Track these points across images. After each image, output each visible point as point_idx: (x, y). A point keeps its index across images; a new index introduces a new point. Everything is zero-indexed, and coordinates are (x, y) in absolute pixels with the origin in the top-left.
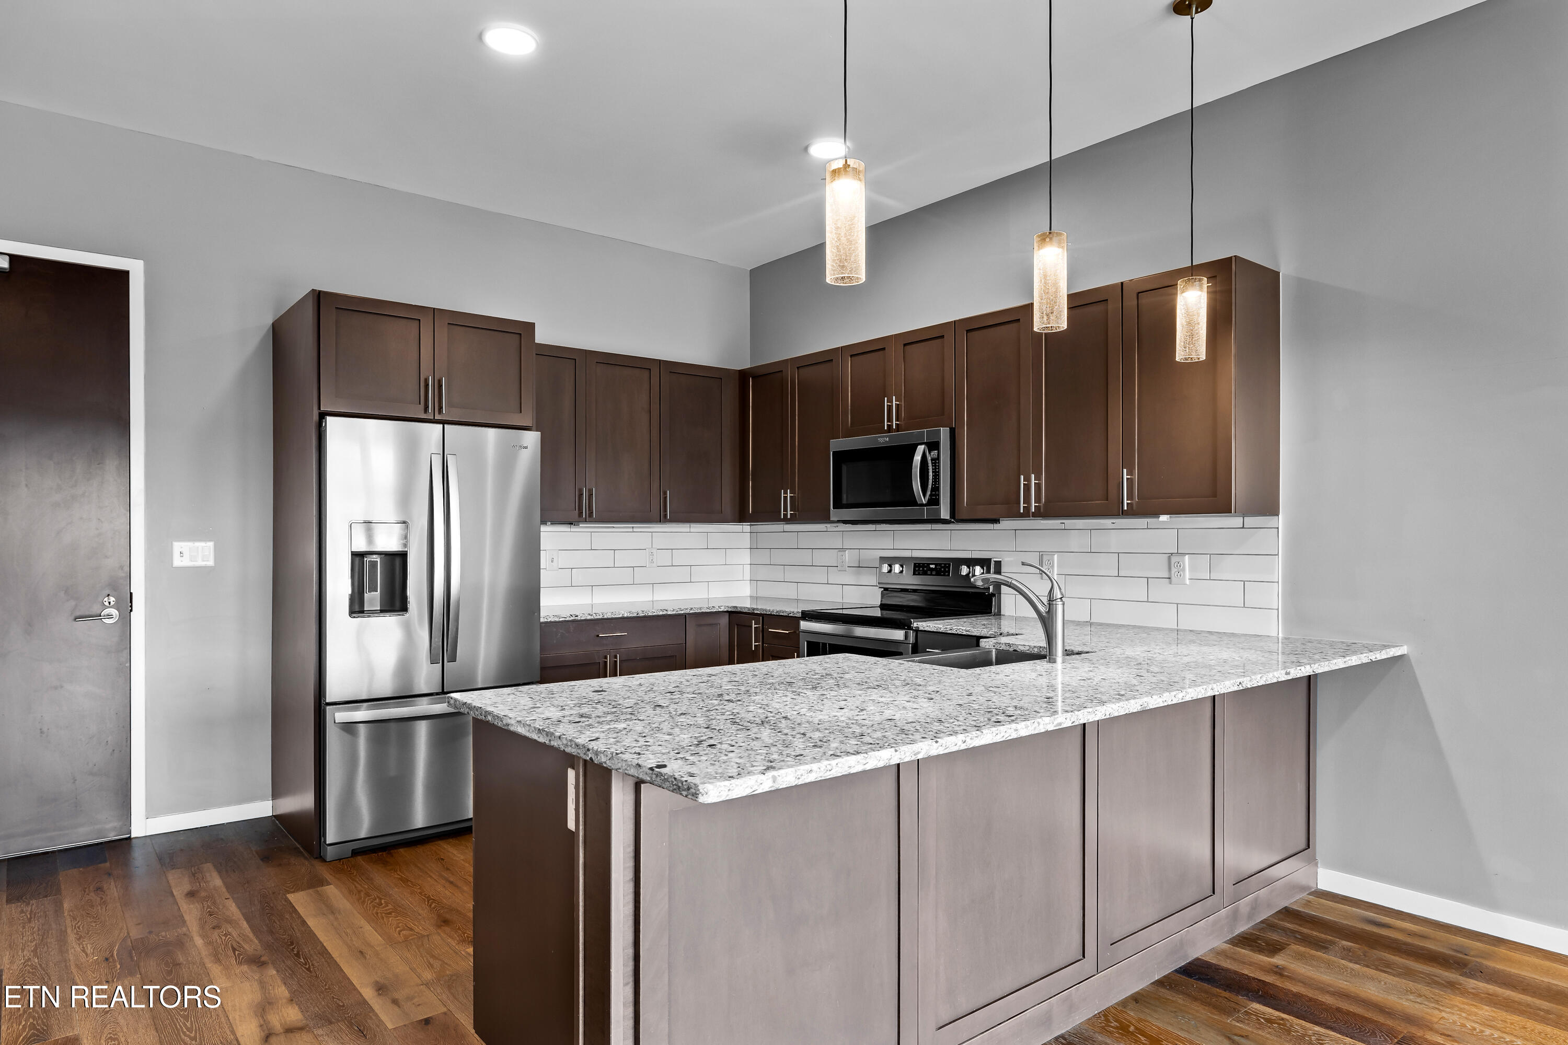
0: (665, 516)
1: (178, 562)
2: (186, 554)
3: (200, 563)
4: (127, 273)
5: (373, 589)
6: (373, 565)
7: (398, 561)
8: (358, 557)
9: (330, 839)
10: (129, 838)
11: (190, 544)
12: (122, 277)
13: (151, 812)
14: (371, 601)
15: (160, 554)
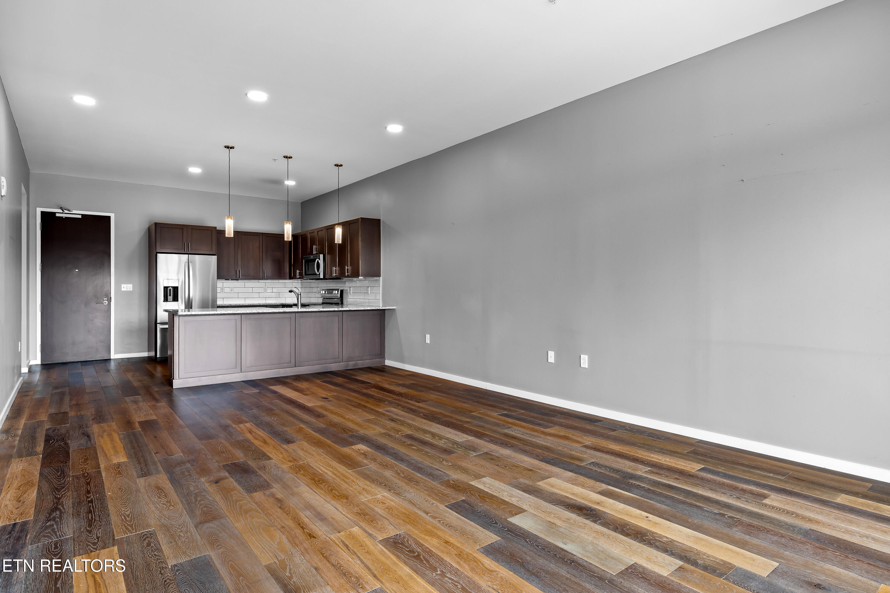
0: (264, 278)
1: (123, 289)
2: (125, 288)
3: (129, 290)
4: (110, 216)
5: (170, 295)
6: (170, 290)
7: (176, 289)
8: (166, 288)
9: (158, 357)
10: (110, 359)
11: (126, 285)
12: (109, 218)
13: (116, 353)
14: (170, 298)
15: (118, 287)
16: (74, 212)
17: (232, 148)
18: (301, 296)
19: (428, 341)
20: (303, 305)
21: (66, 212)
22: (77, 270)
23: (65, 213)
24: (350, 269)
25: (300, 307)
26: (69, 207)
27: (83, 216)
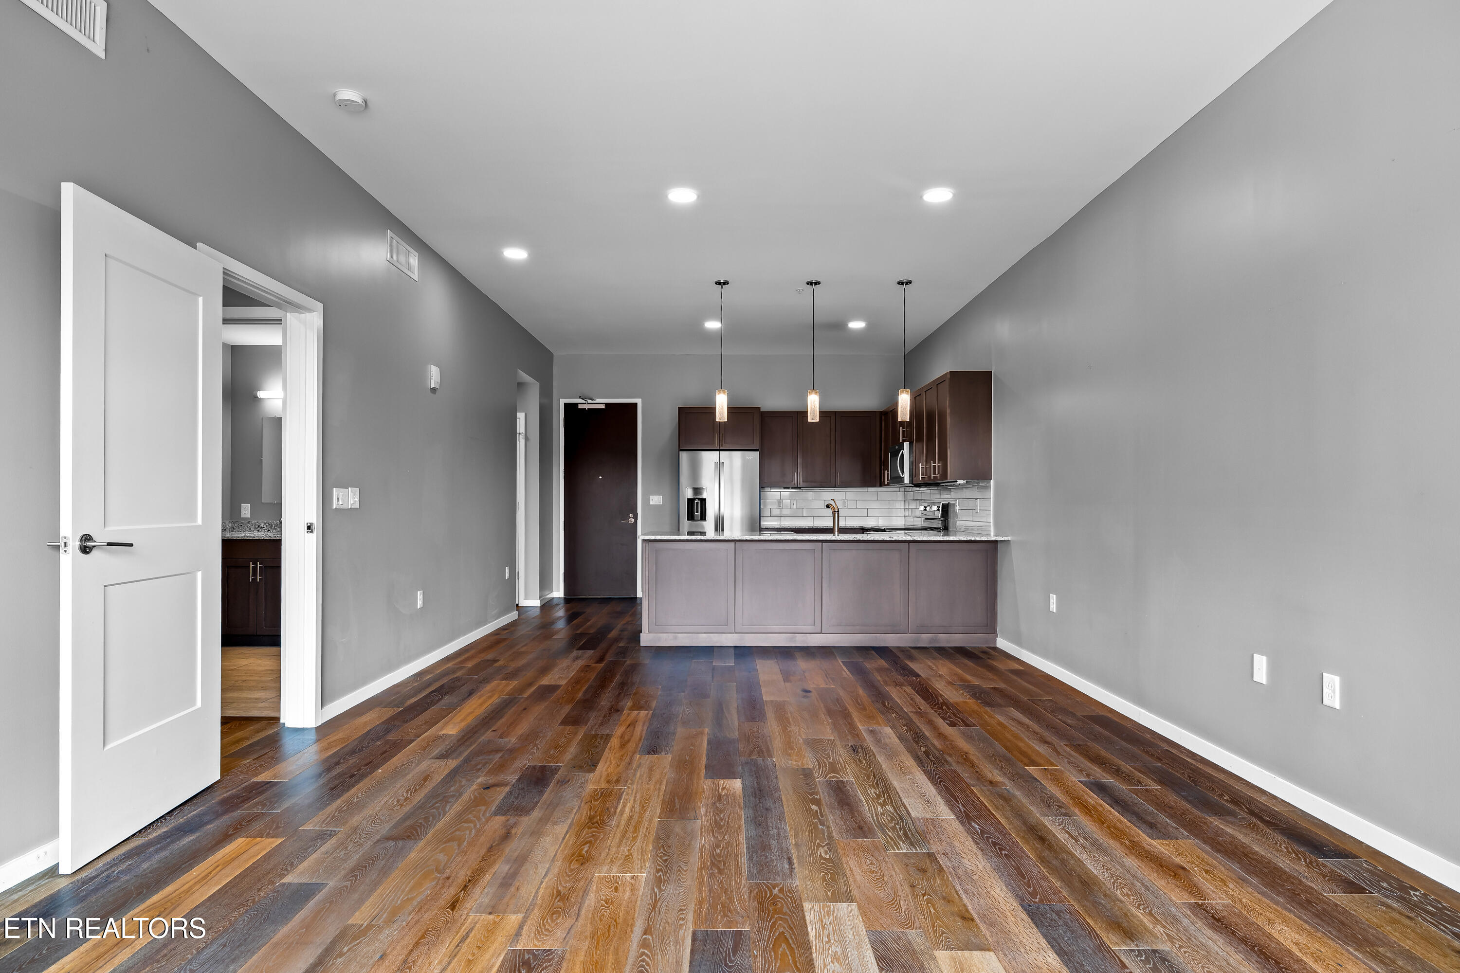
1: (651, 503)
2: (653, 501)
3: (658, 503)
4: (637, 403)
5: (697, 511)
6: (697, 503)
7: (704, 502)
8: (690, 501)
10: (636, 597)
11: (654, 497)
12: (635, 405)
14: (696, 516)
15: (646, 500)
16: (598, 401)
17: (726, 283)
18: (838, 514)
19: (1053, 607)
20: (843, 530)
21: (590, 401)
22: (600, 477)
23: (589, 403)
24: (939, 466)
25: (836, 533)
26: (591, 396)
27: (608, 405)
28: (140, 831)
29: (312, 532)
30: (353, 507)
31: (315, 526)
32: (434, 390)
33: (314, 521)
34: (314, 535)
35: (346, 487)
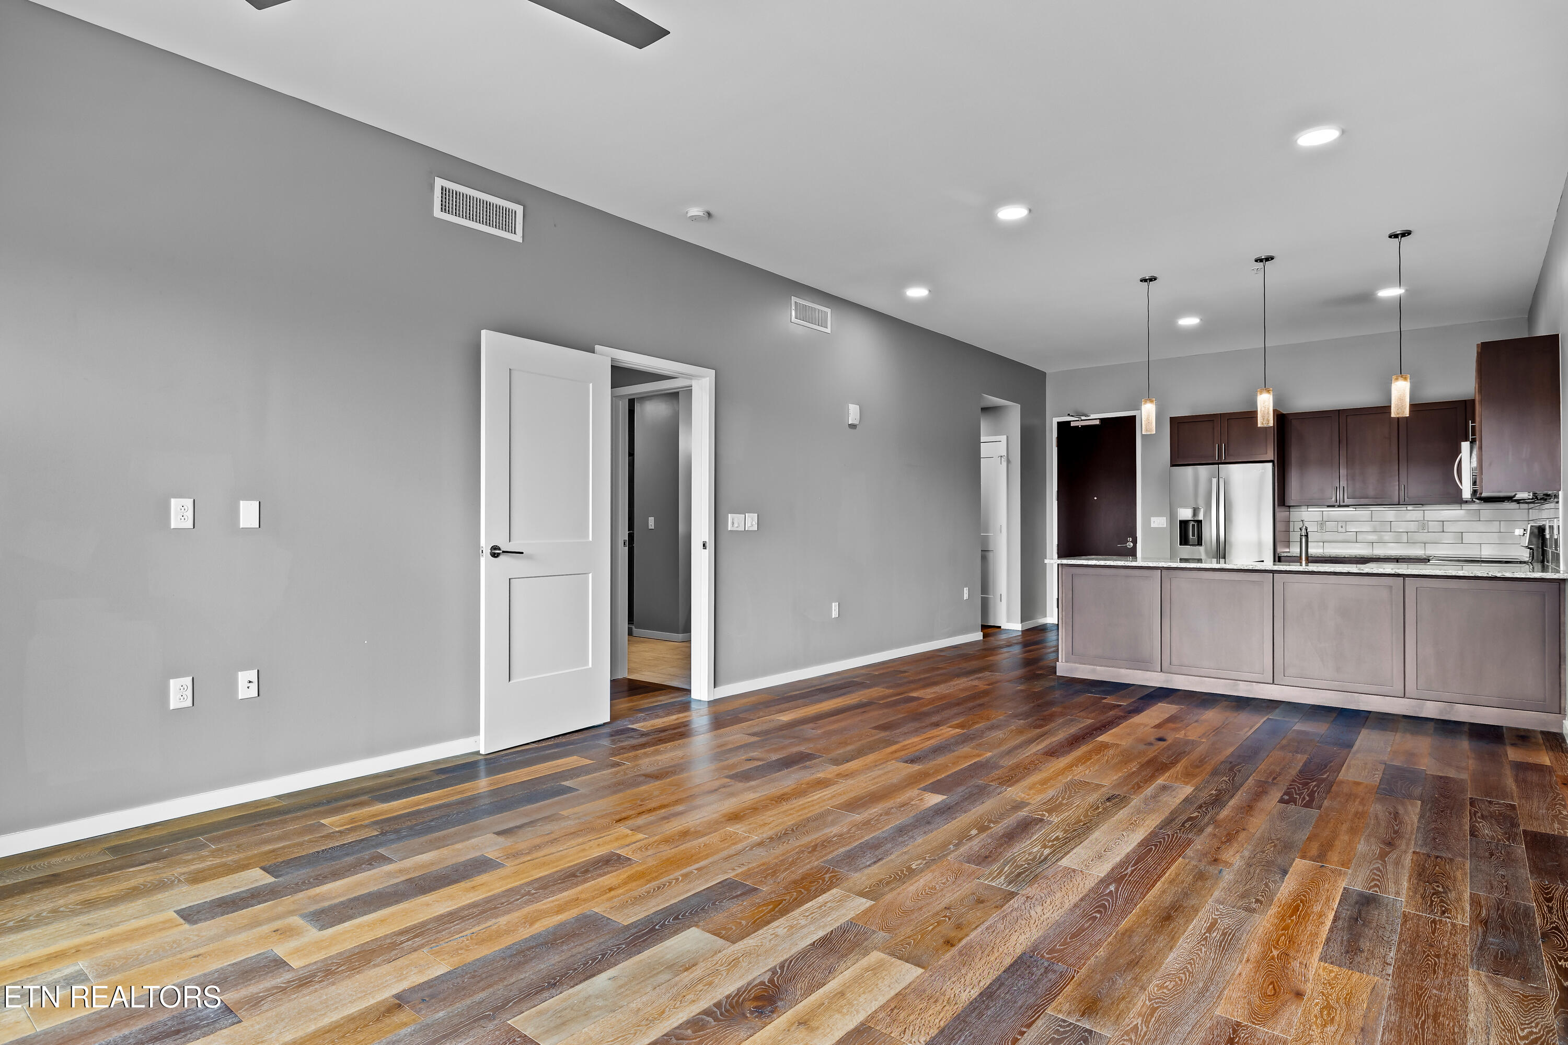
0: (1401, 501)
1: (1149, 525)
2: (1153, 523)
3: (1160, 526)
4: (1137, 416)
5: (1193, 535)
6: (1193, 526)
7: (1199, 525)
8: (1183, 523)
11: (1157, 518)
12: (1135, 418)
15: (1147, 522)
16: (1092, 416)
17: (1154, 279)
21: (1083, 418)
22: (1095, 498)
23: (1081, 421)
25: (1304, 563)
26: (1086, 412)
27: (1102, 420)
28: (536, 742)
29: (705, 549)
30: (751, 529)
31: (707, 545)
32: (853, 426)
33: (707, 541)
34: (707, 551)
35: (743, 512)
